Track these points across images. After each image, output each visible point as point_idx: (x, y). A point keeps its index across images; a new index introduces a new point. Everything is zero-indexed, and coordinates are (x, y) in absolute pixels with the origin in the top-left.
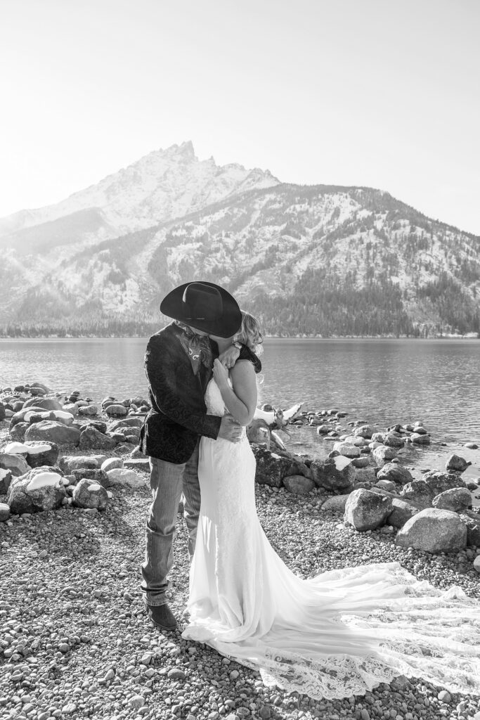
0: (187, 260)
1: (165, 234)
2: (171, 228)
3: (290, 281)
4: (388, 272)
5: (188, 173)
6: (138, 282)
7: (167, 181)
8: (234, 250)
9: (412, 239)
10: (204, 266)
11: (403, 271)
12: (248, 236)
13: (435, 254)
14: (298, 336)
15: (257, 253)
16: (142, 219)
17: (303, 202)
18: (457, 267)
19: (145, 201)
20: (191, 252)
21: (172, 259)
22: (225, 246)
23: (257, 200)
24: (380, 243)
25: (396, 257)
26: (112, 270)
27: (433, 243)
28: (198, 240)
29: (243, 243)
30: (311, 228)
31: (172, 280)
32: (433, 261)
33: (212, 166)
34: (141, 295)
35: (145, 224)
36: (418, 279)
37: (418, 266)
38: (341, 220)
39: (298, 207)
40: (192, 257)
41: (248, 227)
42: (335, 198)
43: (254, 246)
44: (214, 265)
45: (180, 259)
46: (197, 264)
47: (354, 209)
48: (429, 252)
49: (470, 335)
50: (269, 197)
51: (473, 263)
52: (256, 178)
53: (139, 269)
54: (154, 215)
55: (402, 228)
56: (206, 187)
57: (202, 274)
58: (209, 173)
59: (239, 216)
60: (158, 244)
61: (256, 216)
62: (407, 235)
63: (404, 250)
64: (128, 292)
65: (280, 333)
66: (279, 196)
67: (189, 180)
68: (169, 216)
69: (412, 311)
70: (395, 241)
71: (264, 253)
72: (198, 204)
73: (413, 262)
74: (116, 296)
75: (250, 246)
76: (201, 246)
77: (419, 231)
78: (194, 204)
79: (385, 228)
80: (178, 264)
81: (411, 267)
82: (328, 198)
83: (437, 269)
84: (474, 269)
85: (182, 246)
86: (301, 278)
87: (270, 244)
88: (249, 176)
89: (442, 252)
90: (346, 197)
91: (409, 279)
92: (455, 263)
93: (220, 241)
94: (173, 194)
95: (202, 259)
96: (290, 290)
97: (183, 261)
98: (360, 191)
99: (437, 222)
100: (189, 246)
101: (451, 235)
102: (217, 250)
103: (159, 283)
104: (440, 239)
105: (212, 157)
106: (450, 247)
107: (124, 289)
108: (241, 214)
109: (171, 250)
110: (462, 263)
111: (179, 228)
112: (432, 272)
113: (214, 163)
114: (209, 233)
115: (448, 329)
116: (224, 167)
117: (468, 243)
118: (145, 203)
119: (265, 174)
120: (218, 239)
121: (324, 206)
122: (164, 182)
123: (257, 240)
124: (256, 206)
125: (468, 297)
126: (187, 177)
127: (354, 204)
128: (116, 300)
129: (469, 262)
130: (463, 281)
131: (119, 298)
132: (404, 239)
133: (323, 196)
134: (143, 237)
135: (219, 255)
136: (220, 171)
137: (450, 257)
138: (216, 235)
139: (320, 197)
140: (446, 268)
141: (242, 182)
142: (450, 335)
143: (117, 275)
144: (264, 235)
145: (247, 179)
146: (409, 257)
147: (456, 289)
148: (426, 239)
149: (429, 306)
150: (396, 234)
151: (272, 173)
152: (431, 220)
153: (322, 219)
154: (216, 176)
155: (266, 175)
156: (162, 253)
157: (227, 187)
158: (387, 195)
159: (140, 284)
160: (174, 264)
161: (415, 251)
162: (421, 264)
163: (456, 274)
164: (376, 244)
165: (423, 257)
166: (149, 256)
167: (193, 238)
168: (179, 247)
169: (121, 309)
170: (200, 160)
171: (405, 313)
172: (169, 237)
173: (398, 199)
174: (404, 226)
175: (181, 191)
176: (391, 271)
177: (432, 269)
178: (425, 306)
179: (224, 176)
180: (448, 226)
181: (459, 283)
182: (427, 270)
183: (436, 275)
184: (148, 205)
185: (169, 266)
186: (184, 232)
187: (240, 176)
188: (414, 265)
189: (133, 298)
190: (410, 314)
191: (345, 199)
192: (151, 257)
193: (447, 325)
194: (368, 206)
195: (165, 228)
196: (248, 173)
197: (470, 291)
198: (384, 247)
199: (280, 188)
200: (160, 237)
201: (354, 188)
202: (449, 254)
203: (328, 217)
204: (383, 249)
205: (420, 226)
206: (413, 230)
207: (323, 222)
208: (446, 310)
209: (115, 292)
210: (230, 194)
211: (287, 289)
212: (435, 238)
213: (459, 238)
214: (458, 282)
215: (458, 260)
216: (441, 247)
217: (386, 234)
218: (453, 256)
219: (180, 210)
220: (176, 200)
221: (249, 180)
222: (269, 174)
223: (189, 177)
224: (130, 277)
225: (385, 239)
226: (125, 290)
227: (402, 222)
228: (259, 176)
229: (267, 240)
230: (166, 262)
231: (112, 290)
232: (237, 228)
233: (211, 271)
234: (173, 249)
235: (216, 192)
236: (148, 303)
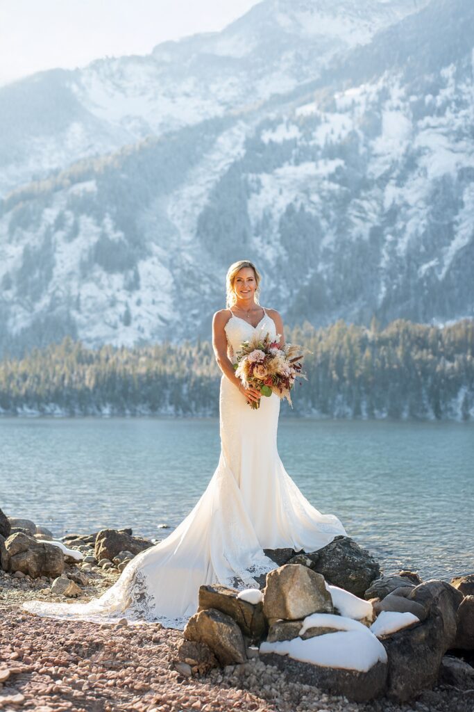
0: (302, 208)
1: (243, 139)
2: (256, 122)
6: (171, 265)
10: (350, 224)
20: (313, 185)
21: (262, 205)
26: (104, 236)
28: (331, 152)
34: (179, 301)
40: (315, 198)
45: (282, 203)
46: (327, 217)
53: (174, 231)
57: (343, 246)
60: (224, 165)
64: (144, 294)
74: (113, 303)
76: (338, 170)
80: (277, 217)
85: (287, 170)
95: (342, 203)
97: (290, 210)
100: (308, 168)
107: (133, 286)
109: (259, 182)
111: (280, 121)
114: (361, 134)
128: (112, 315)
131: (121, 309)
143: (117, 247)
159: (177, 272)
160: (267, 217)
166: (201, 195)
167: (318, 148)
168: (279, 171)
169: (126, 338)
172: (254, 145)
185: (253, 223)
186: (294, 133)
189: (155, 310)
192: (204, 201)
195: (241, 123)
200: (230, 146)
209: (110, 293)
224: (150, 254)
226: (138, 287)
230: (244, 212)
231: (101, 288)
233: (366, 237)
234: (265, 178)
236: (198, 323)
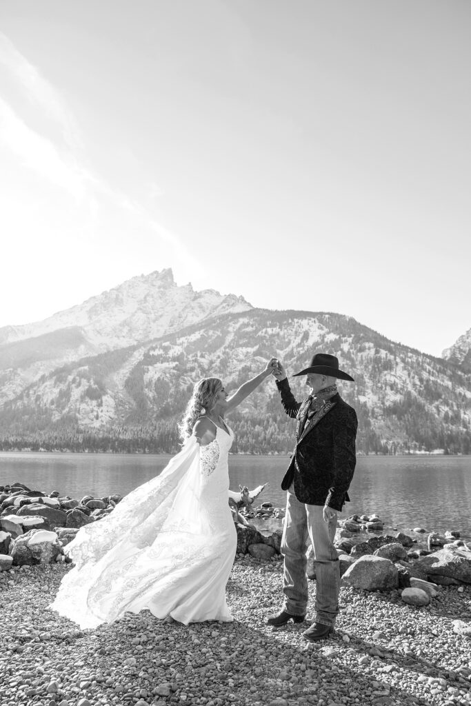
0: (163, 379)
1: (143, 353)
2: (148, 348)
3: (262, 400)
4: (355, 392)
5: (167, 297)
6: (115, 398)
7: (147, 304)
8: (209, 370)
9: (377, 360)
10: (180, 385)
11: (369, 391)
12: (222, 357)
13: (399, 375)
14: (270, 453)
15: (231, 373)
16: (122, 338)
17: (275, 326)
18: (421, 387)
19: (125, 321)
20: (167, 371)
21: (149, 377)
22: (200, 366)
23: (231, 323)
24: (347, 364)
25: (362, 377)
26: (90, 386)
27: (397, 364)
28: (174, 359)
29: (218, 363)
30: (282, 350)
31: (148, 397)
32: (397, 381)
33: (190, 291)
34: (117, 411)
35: (124, 343)
36: (384, 398)
37: (384, 386)
38: (310, 342)
39: (269, 330)
40: (168, 375)
41: (222, 349)
42: (304, 322)
43: (228, 367)
44: (189, 383)
45: (156, 377)
46: (172, 382)
47: (322, 332)
48: (393, 373)
49: (436, 452)
50: (242, 320)
51: (435, 383)
52: (231, 304)
53: (116, 386)
54: (133, 335)
55: (367, 350)
56: (183, 310)
57: (177, 393)
58: (187, 298)
59: (213, 338)
60: (136, 362)
61: (230, 338)
62: (372, 356)
63: (370, 371)
64: (104, 408)
65: (252, 450)
66: (252, 320)
67: (168, 304)
68: (147, 336)
69: (379, 428)
70: (362, 362)
71: (237, 373)
72: (175, 326)
73: (379, 382)
74: (92, 411)
75: (224, 366)
76: (177, 365)
77: (383, 353)
78: (172, 326)
79: (351, 351)
80: (154, 381)
81: (377, 387)
82: (298, 322)
83: (401, 389)
84: (436, 389)
85: (158, 365)
86: (272, 397)
87: (243, 365)
88: (224, 301)
89: (406, 372)
90: (315, 321)
91: (375, 398)
92: (418, 382)
93: (196, 361)
94: (152, 316)
95: (178, 377)
96: (262, 408)
97: (159, 379)
98: (327, 316)
99: (399, 344)
100: (166, 365)
101: (412, 357)
102: (192, 369)
103: (135, 400)
104: (403, 361)
105: (190, 283)
106: (412, 367)
107: (100, 405)
108: (216, 335)
109: (148, 369)
110: (425, 383)
111: (157, 347)
112: (397, 392)
113: (191, 288)
114: (185, 353)
115: (415, 445)
116: (201, 292)
117: (429, 364)
118: (125, 323)
119: (238, 300)
120: (194, 358)
121: (294, 330)
122: (145, 305)
123: (231, 361)
124: (230, 329)
125: (432, 415)
126: (166, 300)
127: (322, 329)
128: (92, 416)
129: (431, 382)
130: (427, 400)
131: (96, 414)
132: (370, 361)
133: (293, 320)
134: (121, 356)
135: (194, 374)
136: (197, 296)
137: (413, 378)
138: (191, 355)
139: (290, 321)
140: (410, 388)
141: (217, 307)
142: (418, 452)
143: (95, 391)
144: (237, 356)
145: (222, 304)
146: (375, 377)
147: (420, 407)
148: (390, 360)
149: (396, 424)
150: (362, 356)
151: (245, 299)
152: (393, 343)
153: (292, 342)
154: (193, 300)
155: (240, 301)
156: (139, 370)
157: (204, 311)
158: (352, 320)
159: (117, 400)
160: (150, 381)
161: (380, 372)
162: (386, 384)
163: (420, 393)
164: (343, 365)
165: (388, 377)
166: (127, 373)
167: (170, 358)
168: (155, 365)
169: (97, 424)
170: (179, 285)
171: (373, 431)
172: (147, 356)
173: (362, 323)
174: (369, 349)
175: (160, 313)
176: (358, 390)
177: (397, 388)
178: (392, 424)
179: (201, 300)
180: (410, 348)
181: (423, 402)
182: (392, 389)
183: (401, 394)
184: (128, 325)
185: (145, 383)
186: (161, 352)
187: (215, 301)
188: (379, 385)
189: (108, 414)
190: (378, 432)
191: (313, 323)
192: (128, 375)
193: (414, 442)
194: (335, 330)
195: (143, 348)
196: (223, 298)
197: (434, 409)
198: (351, 368)
199: (253, 313)
200: (138, 356)
201: (322, 314)
202: (412, 374)
203: (298, 340)
204: (350, 370)
205: (384, 349)
206: (377, 352)
207: (293, 344)
208: (412, 428)
209: (91, 407)
210: (206, 317)
211: (259, 408)
212: (398, 360)
213: (420, 360)
214: (422, 400)
215: (421, 380)
216: (404, 368)
217: (352, 356)
218: (416, 377)
219: (158, 331)
220: (154, 321)
221: (224, 305)
222: (242, 299)
223: (168, 301)
224: (107, 394)
225: (352, 360)
226: (102, 406)
227: (367, 345)
228: (233, 301)
229: (241, 361)
230: (142, 379)
231: (88, 405)
232: (212, 349)
233: (186, 389)
234: (150, 368)
235: (193, 315)
236: (124, 419)
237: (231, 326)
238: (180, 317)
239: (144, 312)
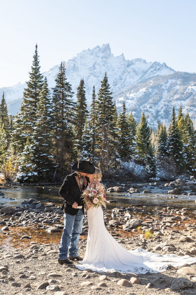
5: (108, 65)
33: (123, 60)
39: (194, 88)
50: (170, 81)
52: (157, 69)
56: (122, 74)
58: (122, 65)
67: (109, 69)
88: (152, 67)
105: (123, 54)
113: (124, 58)
116: (132, 61)
119: (162, 65)
122: (94, 71)
126: (108, 67)
136: (130, 64)
141: (147, 71)
145: (149, 69)
151: (167, 65)
154: (128, 67)
155: (164, 67)
157: (137, 74)
170: (115, 56)
179: (133, 67)
187: (144, 67)
196: (151, 65)
199: (177, 75)
210: (140, 78)
221: (152, 69)
222: (165, 65)
223: (109, 68)
235: (130, 78)
237: (164, 85)
238: (121, 79)
239: (95, 76)
